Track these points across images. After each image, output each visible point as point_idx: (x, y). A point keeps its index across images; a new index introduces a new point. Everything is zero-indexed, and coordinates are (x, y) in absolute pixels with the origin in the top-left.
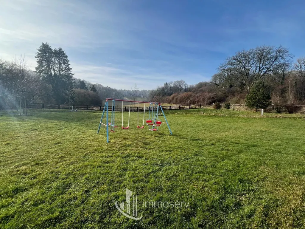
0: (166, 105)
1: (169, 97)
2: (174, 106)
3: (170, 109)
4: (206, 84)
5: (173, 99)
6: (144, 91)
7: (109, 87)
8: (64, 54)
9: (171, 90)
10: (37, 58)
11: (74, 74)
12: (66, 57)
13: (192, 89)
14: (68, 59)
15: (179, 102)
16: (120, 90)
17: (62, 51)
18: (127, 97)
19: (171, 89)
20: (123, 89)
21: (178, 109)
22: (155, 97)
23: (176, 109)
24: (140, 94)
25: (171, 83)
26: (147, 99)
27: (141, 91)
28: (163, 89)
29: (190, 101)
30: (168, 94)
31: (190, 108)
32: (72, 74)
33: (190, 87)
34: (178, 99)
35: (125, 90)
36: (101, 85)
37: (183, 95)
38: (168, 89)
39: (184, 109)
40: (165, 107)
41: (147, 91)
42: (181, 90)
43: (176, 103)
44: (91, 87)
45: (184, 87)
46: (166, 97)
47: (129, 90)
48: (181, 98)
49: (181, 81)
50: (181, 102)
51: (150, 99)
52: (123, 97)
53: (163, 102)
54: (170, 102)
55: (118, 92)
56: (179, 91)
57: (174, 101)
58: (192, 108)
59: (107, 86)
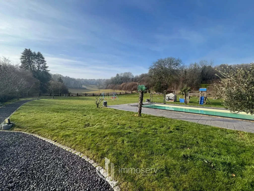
0: (118, 91)
1: (120, 85)
2: (123, 92)
3: (120, 94)
4: (146, 75)
5: (123, 86)
6: (100, 80)
7: (68, 77)
8: (42, 56)
9: (121, 80)
10: (21, 60)
11: (49, 71)
12: (43, 58)
13: (137, 78)
14: (45, 60)
15: (126, 89)
16: (78, 79)
17: (40, 54)
18: (85, 85)
19: (122, 78)
20: (81, 78)
21: (125, 94)
22: (109, 85)
23: (124, 94)
24: (96, 83)
25: (122, 74)
26: (103, 86)
27: (97, 80)
28: (115, 79)
29: (134, 88)
30: (120, 83)
31: (132, 93)
32: (48, 71)
33: (136, 76)
34: (126, 87)
35: (82, 79)
36: (61, 75)
37: (129, 84)
38: (119, 79)
39: (128, 94)
40: (117, 93)
41: (102, 79)
42: (129, 79)
43: (124, 90)
44: (58, 79)
45: (131, 77)
46: (118, 86)
47: (86, 79)
48: (128, 86)
49: (129, 73)
50: (128, 89)
51: (105, 87)
52: (82, 85)
53: (116, 89)
54: (121, 89)
55: (76, 81)
56: (128, 80)
57: (123, 88)
58: (133, 93)
59: (67, 76)
